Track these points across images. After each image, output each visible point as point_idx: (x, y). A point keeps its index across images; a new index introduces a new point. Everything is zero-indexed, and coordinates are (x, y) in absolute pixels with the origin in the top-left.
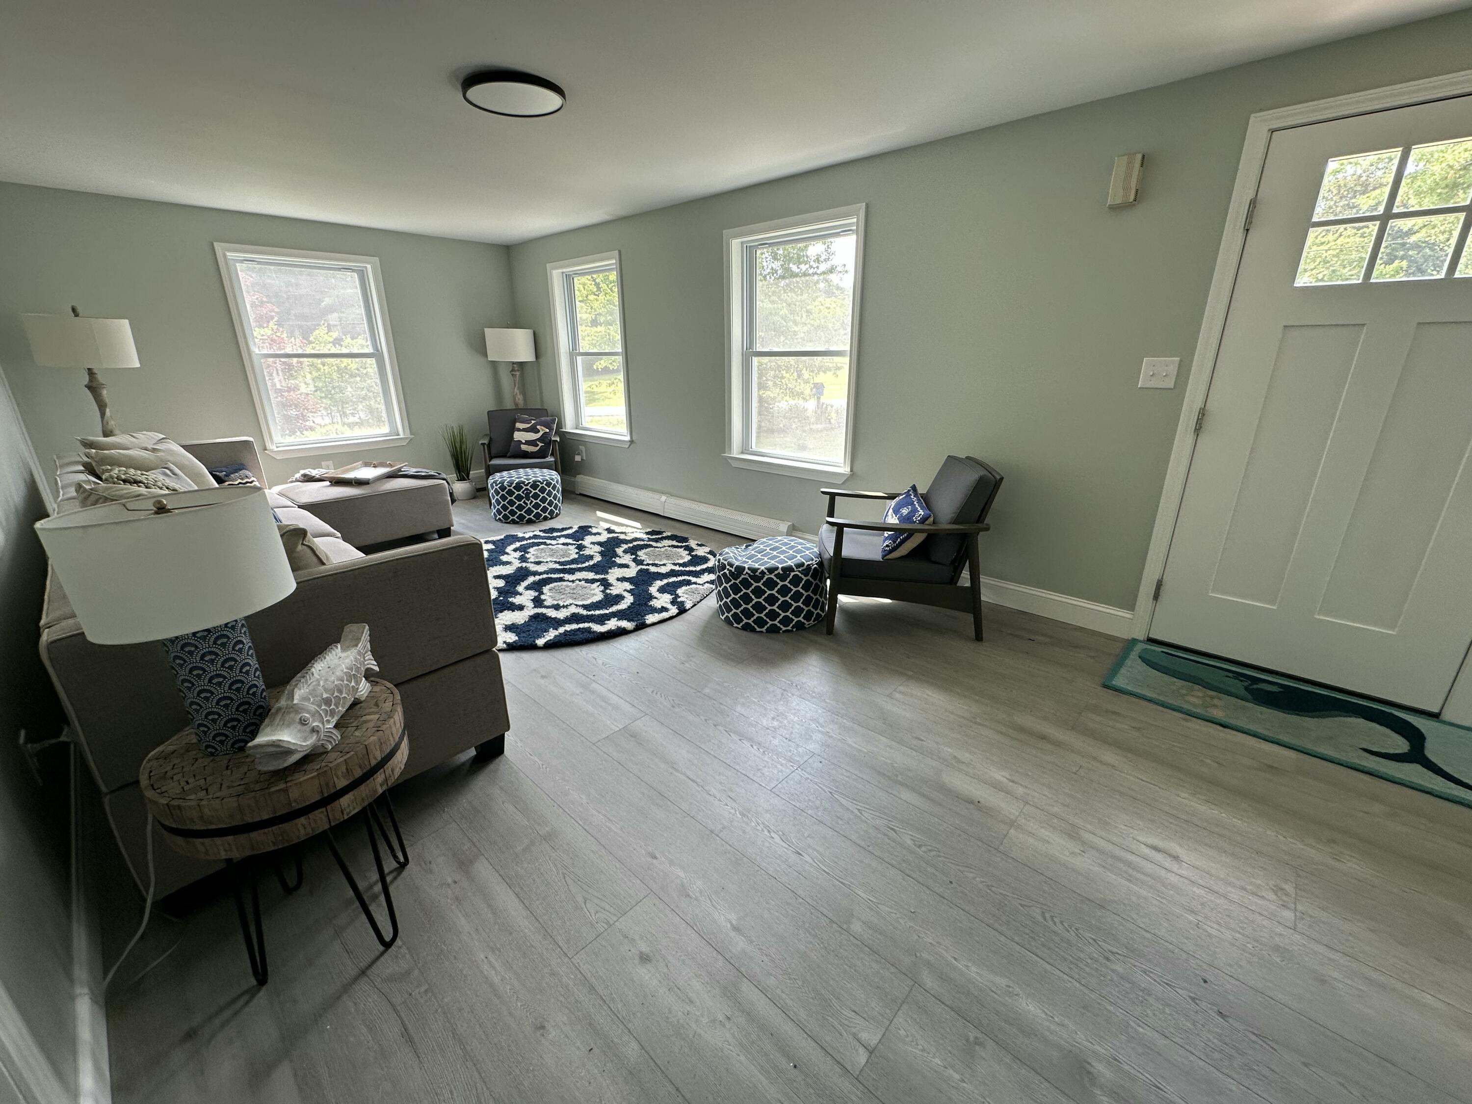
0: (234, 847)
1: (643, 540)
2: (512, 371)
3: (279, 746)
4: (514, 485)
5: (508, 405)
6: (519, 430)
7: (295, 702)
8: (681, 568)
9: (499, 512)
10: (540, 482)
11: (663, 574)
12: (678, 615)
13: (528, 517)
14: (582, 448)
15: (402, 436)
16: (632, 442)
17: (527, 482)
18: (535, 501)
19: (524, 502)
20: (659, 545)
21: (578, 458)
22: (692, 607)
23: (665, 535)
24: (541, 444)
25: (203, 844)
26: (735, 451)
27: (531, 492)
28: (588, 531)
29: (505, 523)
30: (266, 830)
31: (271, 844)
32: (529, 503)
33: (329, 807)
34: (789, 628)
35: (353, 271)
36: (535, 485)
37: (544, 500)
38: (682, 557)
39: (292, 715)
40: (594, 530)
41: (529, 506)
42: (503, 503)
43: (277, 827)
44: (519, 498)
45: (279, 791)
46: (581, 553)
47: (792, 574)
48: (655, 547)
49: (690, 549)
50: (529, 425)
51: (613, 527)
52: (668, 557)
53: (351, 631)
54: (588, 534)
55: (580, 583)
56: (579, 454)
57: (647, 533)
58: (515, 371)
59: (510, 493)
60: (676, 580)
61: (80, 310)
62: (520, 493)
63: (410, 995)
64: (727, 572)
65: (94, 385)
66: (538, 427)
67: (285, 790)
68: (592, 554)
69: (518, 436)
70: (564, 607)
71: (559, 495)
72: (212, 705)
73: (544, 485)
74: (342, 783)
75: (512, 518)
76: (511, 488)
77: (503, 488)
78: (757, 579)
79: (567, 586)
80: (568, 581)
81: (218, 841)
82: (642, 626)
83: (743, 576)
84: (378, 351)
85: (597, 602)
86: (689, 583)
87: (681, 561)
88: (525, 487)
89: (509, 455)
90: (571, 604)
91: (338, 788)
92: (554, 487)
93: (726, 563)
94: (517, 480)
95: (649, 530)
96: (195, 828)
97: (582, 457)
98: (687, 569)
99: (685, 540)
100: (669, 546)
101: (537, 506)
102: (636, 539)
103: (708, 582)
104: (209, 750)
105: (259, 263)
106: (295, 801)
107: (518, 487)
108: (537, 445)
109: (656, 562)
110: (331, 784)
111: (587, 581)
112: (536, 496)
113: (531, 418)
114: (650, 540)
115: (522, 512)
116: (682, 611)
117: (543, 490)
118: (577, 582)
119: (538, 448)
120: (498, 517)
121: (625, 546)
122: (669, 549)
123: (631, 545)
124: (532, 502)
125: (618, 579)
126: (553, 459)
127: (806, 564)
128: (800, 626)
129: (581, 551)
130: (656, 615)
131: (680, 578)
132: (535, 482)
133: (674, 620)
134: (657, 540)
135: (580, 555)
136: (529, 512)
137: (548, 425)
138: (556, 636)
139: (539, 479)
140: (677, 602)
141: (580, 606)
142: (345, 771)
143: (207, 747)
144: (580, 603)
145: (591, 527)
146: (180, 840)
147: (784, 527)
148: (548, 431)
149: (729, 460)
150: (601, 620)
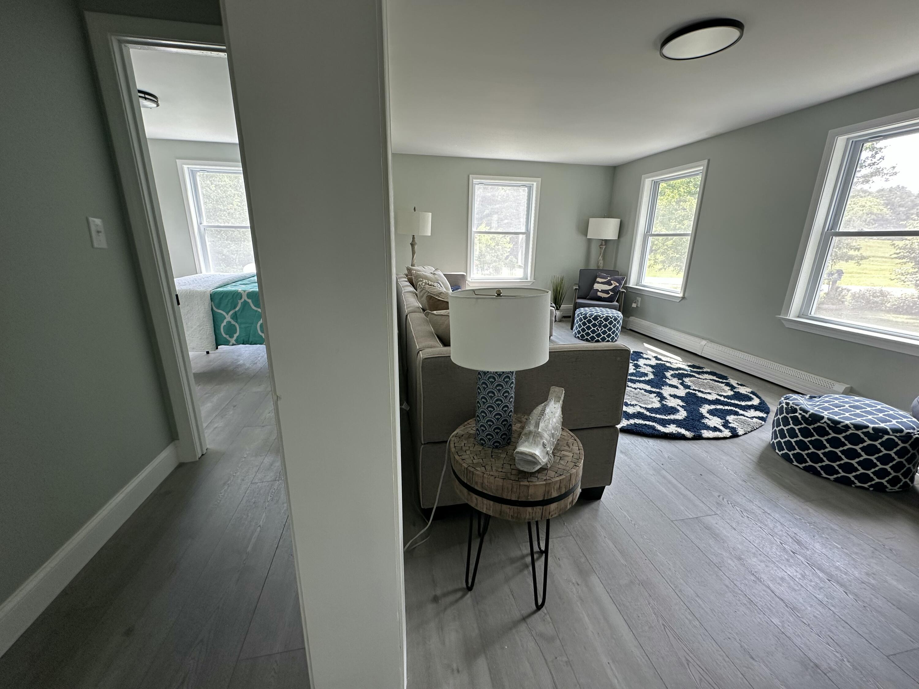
0: (491, 509)
1: (687, 371)
2: (601, 245)
3: (534, 458)
4: (593, 317)
5: (593, 266)
6: (598, 283)
7: (539, 430)
8: (726, 400)
9: (579, 332)
10: (610, 317)
11: (709, 400)
12: (731, 437)
13: (597, 338)
14: (639, 299)
15: (529, 280)
16: (683, 298)
17: (602, 316)
18: (604, 329)
19: (597, 329)
20: (700, 376)
21: (634, 305)
22: (743, 435)
23: (705, 370)
24: (611, 293)
25: (477, 499)
26: (792, 314)
27: (603, 323)
28: (641, 355)
29: (581, 340)
30: (511, 507)
31: (510, 517)
32: (600, 329)
33: (544, 507)
34: (866, 486)
35: (526, 186)
36: (606, 319)
37: (610, 329)
38: (725, 391)
39: (539, 439)
40: (645, 356)
41: (599, 331)
42: (583, 327)
43: (517, 507)
44: (594, 325)
45: (525, 485)
46: (638, 370)
47: (886, 437)
48: (698, 378)
49: (732, 388)
50: (606, 280)
51: (659, 357)
52: (712, 388)
53: (554, 391)
54: (640, 358)
55: (641, 391)
56: (635, 303)
57: (689, 366)
58: (603, 245)
59: (590, 321)
60: (724, 408)
61: (416, 209)
62: (596, 322)
63: (556, 658)
64: (800, 416)
65: (413, 243)
66: (612, 282)
67: (528, 487)
68: (646, 372)
69: (596, 286)
70: (631, 405)
71: (620, 328)
72: (491, 416)
73: (612, 320)
74: (555, 494)
75: (586, 337)
76: (591, 318)
77: (585, 318)
78: (838, 431)
79: (631, 391)
80: (631, 387)
81: (485, 501)
82: (698, 437)
83: (819, 424)
84: (528, 231)
85: (656, 408)
86: (736, 413)
87: (725, 394)
88: (600, 319)
89: (588, 297)
90: (636, 405)
91: (552, 497)
92: (618, 322)
93: (798, 408)
94: (596, 314)
95: (689, 364)
96: (476, 488)
97: (637, 305)
98: (732, 401)
99: (725, 378)
100: (711, 380)
101: (604, 332)
102: (680, 369)
103: (756, 417)
104: (482, 441)
105: (485, 184)
106: (531, 496)
107: (596, 318)
108: (609, 293)
109: (701, 390)
110: (550, 493)
111: (646, 391)
112: (605, 326)
113: (607, 276)
114: (692, 371)
115: (594, 335)
116: (735, 435)
117: (611, 323)
118: (639, 390)
119: (609, 295)
120: (578, 335)
121: (672, 372)
122: (711, 382)
123: (677, 372)
124: (602, 329)
125: (671, 395)
126: (617, 304)
127: (906, 431)
128: (879, 488)
129: (637, 368)
130: (711, 432)
131: (729, 408)
132: (607, 317)
133: (727, 441)
134: (699, 373)
135: (637, 371)
136: (598, 335)
137: (619, 281)
138: (628, 425)
139: (610, 315)
140: (729, 427)
141: (643, 408)
142: (558, 487)
143: (481, 439)
144: (644, 406)
145: (642, 353)
146: (465, 491)
147: (842, 387)
148: (618, 285)
149: (783, 322)
150: (664, 423)
